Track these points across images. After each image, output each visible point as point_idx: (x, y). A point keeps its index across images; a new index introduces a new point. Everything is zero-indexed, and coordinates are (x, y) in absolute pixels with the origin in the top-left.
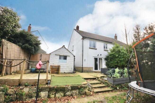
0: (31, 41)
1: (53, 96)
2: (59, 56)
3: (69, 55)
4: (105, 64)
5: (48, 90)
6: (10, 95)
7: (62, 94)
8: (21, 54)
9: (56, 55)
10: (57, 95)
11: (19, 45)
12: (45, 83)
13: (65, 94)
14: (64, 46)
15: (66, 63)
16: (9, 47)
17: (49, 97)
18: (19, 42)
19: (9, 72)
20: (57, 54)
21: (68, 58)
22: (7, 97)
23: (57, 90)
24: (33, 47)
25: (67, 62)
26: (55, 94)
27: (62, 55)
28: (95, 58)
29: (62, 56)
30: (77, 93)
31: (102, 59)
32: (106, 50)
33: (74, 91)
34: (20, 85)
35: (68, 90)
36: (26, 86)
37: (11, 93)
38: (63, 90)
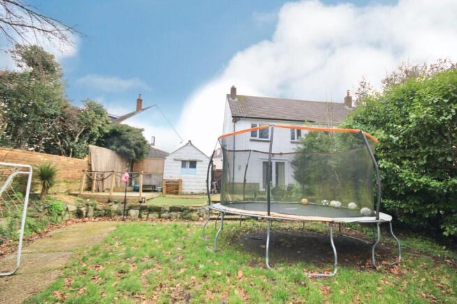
0: (129, 141)
1: (145, 216)
2: (181, 162)
3: (200, 159)
4: (293, 174)
5: (139, 208)
6: (99, 210)
7: (157, 215)
8: (117, 163)
9: (175, 160)
10: (150, 216)
11: (112, 149)
12: (137, 201)
13: (160, 215)
14: (190, 141)
15: (195, 174)
16: (98, 154)
17: (140, 216)
18: (112, 144)
19: (100, 188)
20: (177, 158)
21: (198, 165)
22: (96, 212)
23: (151, 210)
24: (133, 151)
25: (198, 173)
26: (148, 214)
27: (187, 159)
28: (264, 162)
29: (188, 161)
30: (179, 216)
31: (284, 163)
32: (296, 140)
33: (173, 213)
34: (109, 201)
35: (165, 211)
36: (116, 203)
37: (100, 208)
38: (158, 210)
